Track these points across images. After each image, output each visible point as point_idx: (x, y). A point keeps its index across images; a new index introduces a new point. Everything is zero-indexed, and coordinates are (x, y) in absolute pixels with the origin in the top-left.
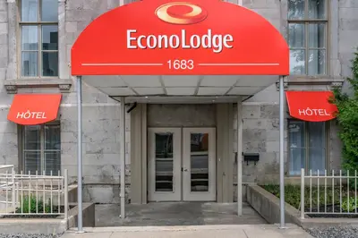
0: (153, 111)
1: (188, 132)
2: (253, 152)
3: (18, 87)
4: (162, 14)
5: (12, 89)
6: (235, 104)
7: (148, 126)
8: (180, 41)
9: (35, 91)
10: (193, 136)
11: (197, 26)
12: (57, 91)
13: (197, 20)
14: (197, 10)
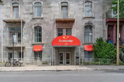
0: (59, 49)
1: (66, 53)
2: (78, 56)
3: (34, 44)
4: (64, 37)
5: (33, 45)
6: (74, 48)
7: (58, 51)
8: (66, 41)
9: (37, 45)
10: (67, 53)
11: (68, 39)
12: (41, 45)
13: (69, 38)
14: (68, 37)
